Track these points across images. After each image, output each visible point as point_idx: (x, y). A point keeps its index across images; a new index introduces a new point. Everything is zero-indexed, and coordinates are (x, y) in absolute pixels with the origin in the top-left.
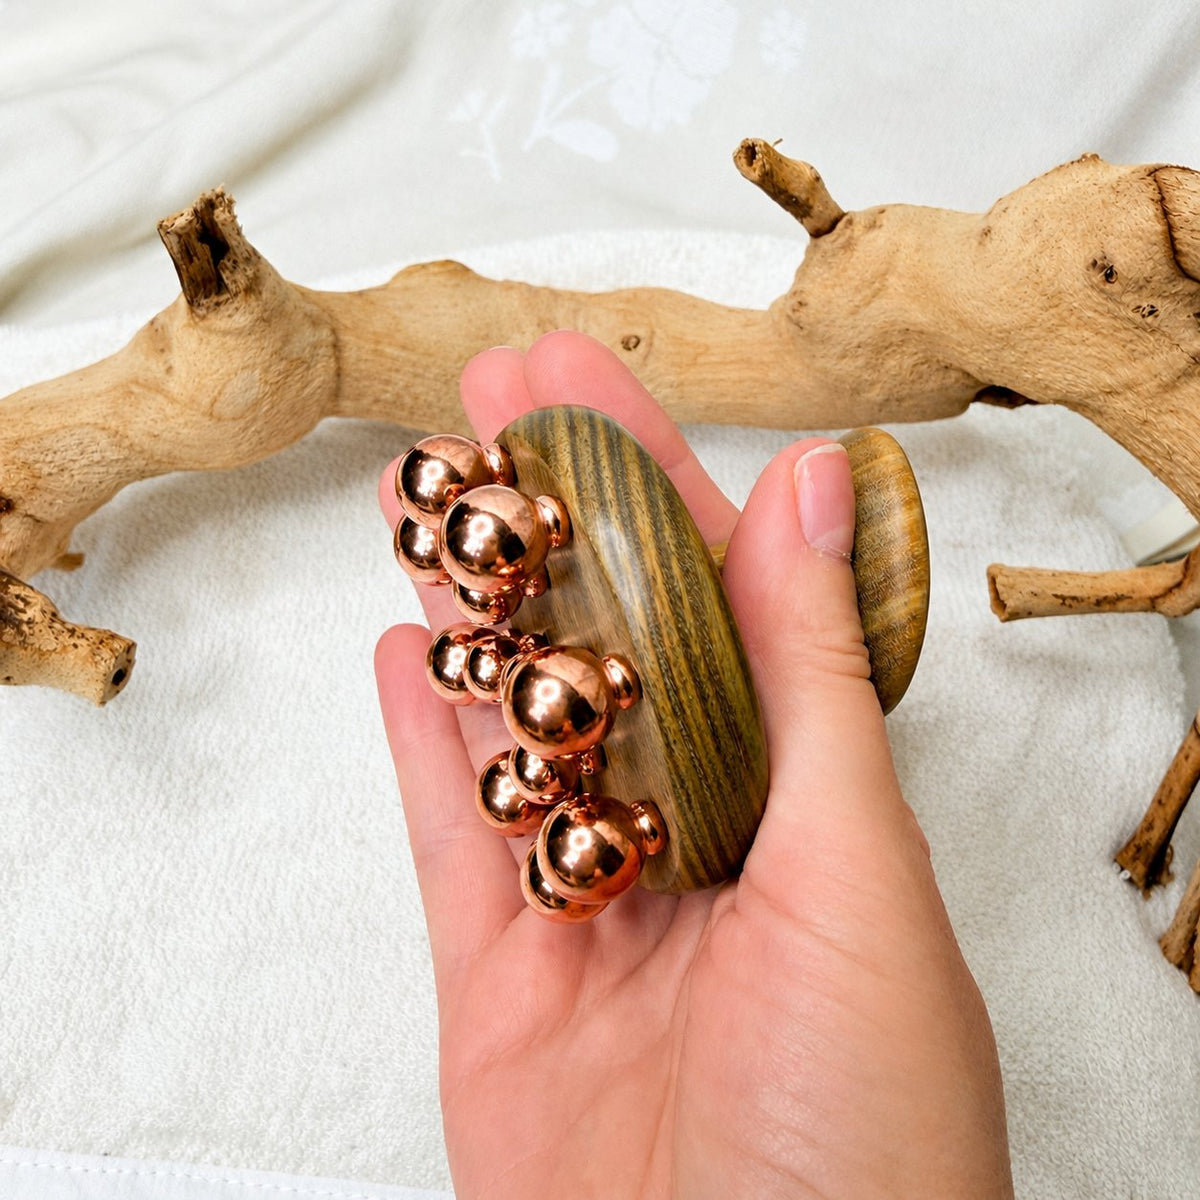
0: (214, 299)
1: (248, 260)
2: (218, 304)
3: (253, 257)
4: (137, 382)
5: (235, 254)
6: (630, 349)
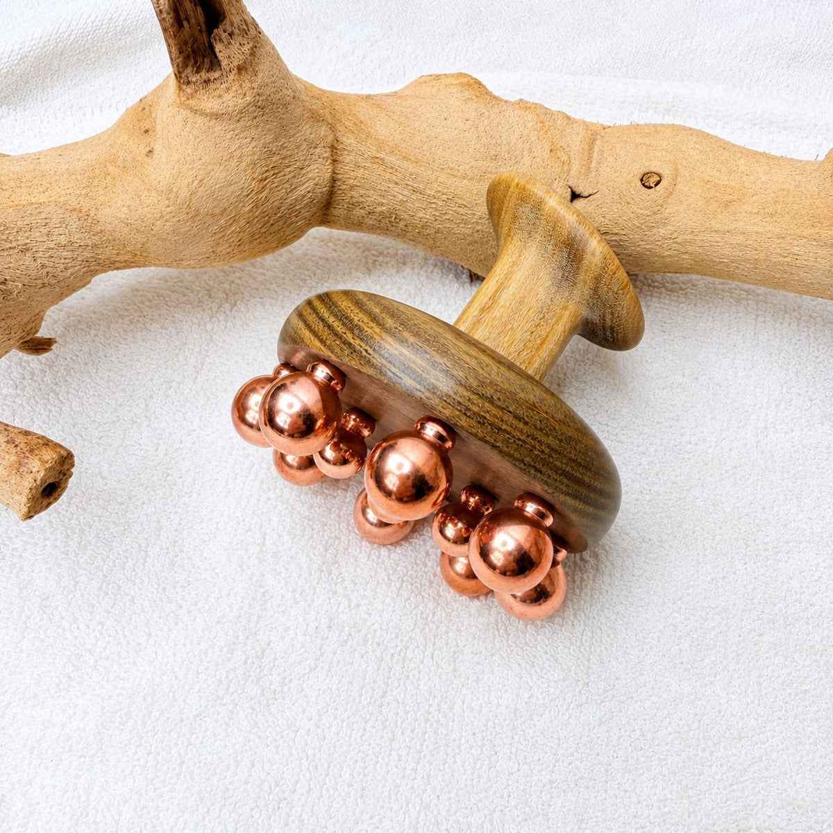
0: (204, 75)
1: (245, 32)
2: (207, 82)
3: (250, 30)
4: (113, 162)
5: (232, 24)
6: (651, 188)
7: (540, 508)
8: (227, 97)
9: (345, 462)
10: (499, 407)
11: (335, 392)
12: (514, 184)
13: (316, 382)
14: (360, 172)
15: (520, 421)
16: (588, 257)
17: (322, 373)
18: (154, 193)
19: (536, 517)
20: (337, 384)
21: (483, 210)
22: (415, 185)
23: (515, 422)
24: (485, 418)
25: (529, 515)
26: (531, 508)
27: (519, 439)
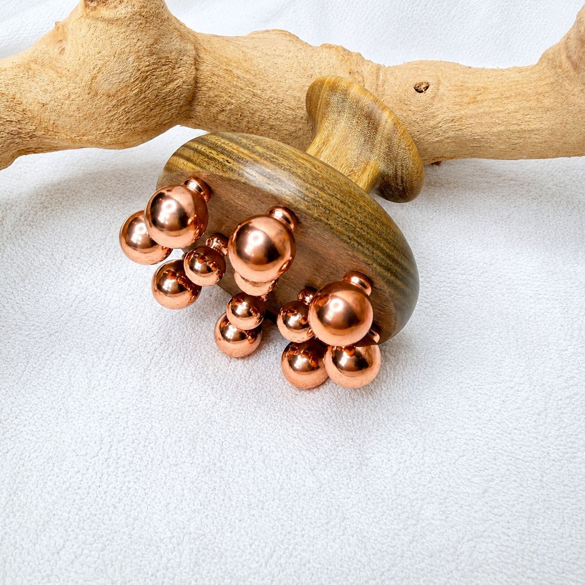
6: (421, 92)
7: (362, 280)
8: (120, 7)
9: (209, 270)
10: (329, 194)
11: (204, 201)
12: (326, 81)
13: (189, 191)
14: (215, 79)
15: (345, 204)
16: (383, 123)
17: (193, 185)
18: (64, 79)
19: (360, 286)
20: (204, 195)
21: (303, 112)
22: (255, 91)
23: (341, 206)
24: (320, 202)
25: (354, 284)
26: (355, 280)
27: (345, 219)
